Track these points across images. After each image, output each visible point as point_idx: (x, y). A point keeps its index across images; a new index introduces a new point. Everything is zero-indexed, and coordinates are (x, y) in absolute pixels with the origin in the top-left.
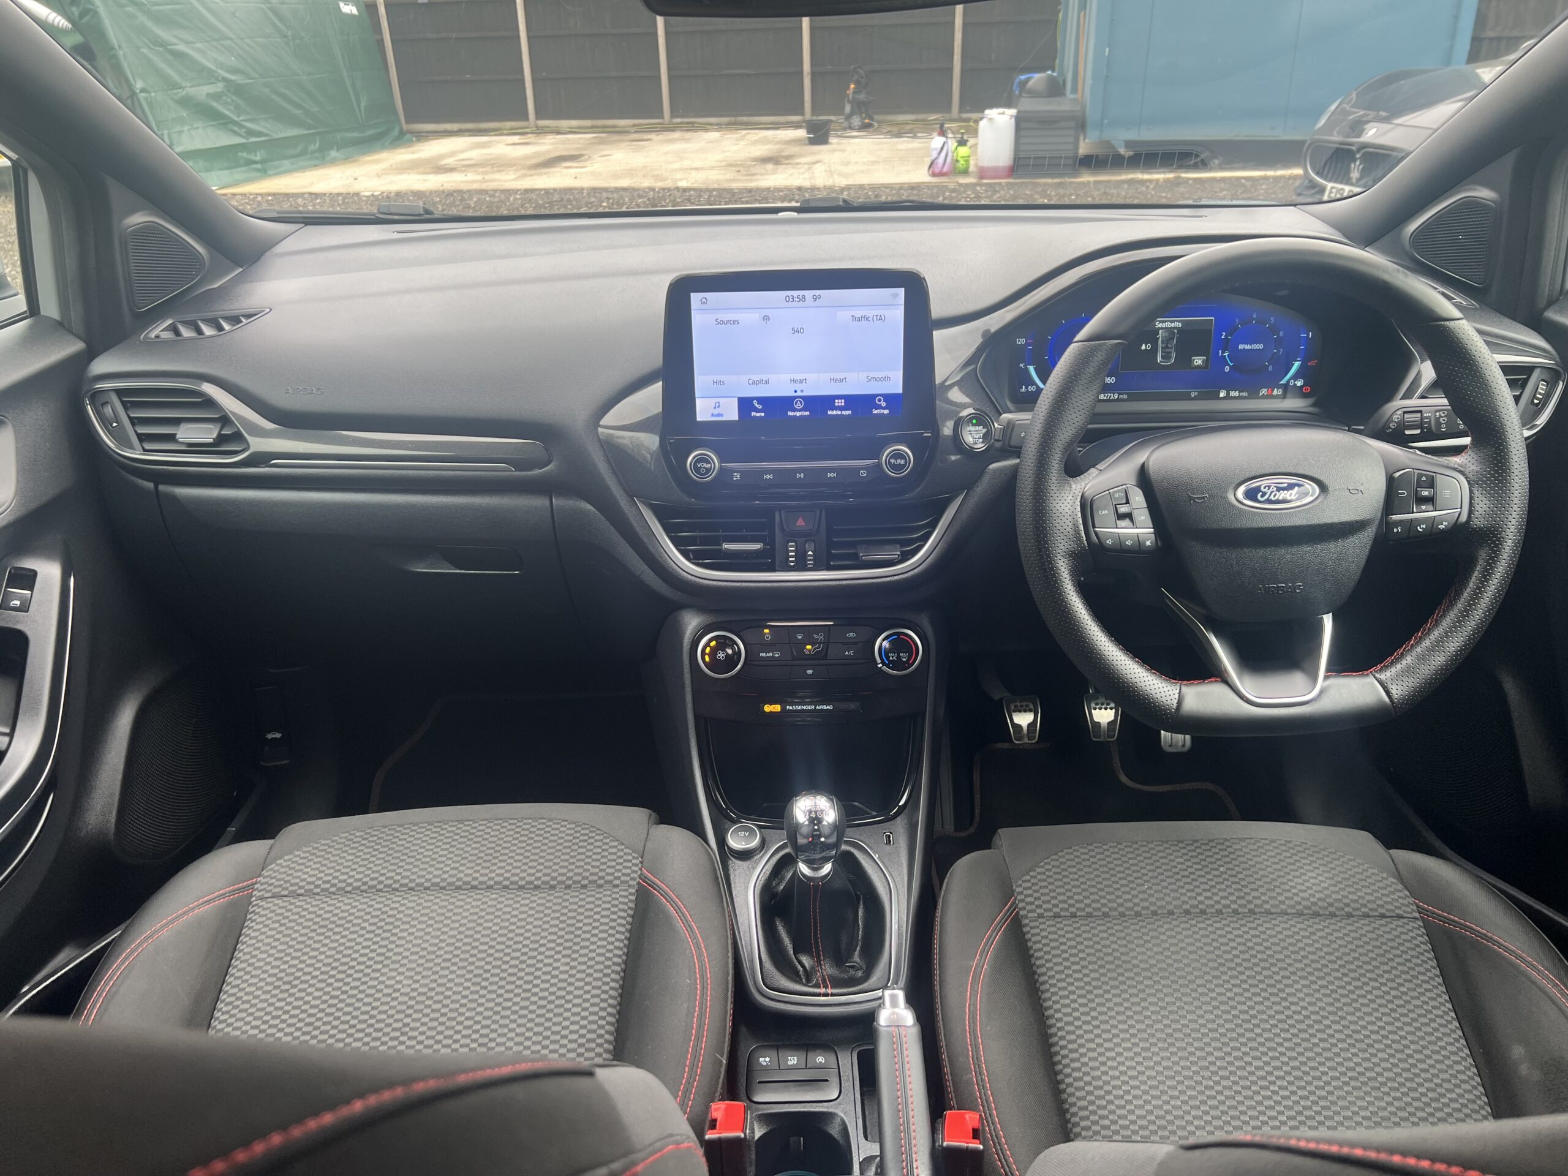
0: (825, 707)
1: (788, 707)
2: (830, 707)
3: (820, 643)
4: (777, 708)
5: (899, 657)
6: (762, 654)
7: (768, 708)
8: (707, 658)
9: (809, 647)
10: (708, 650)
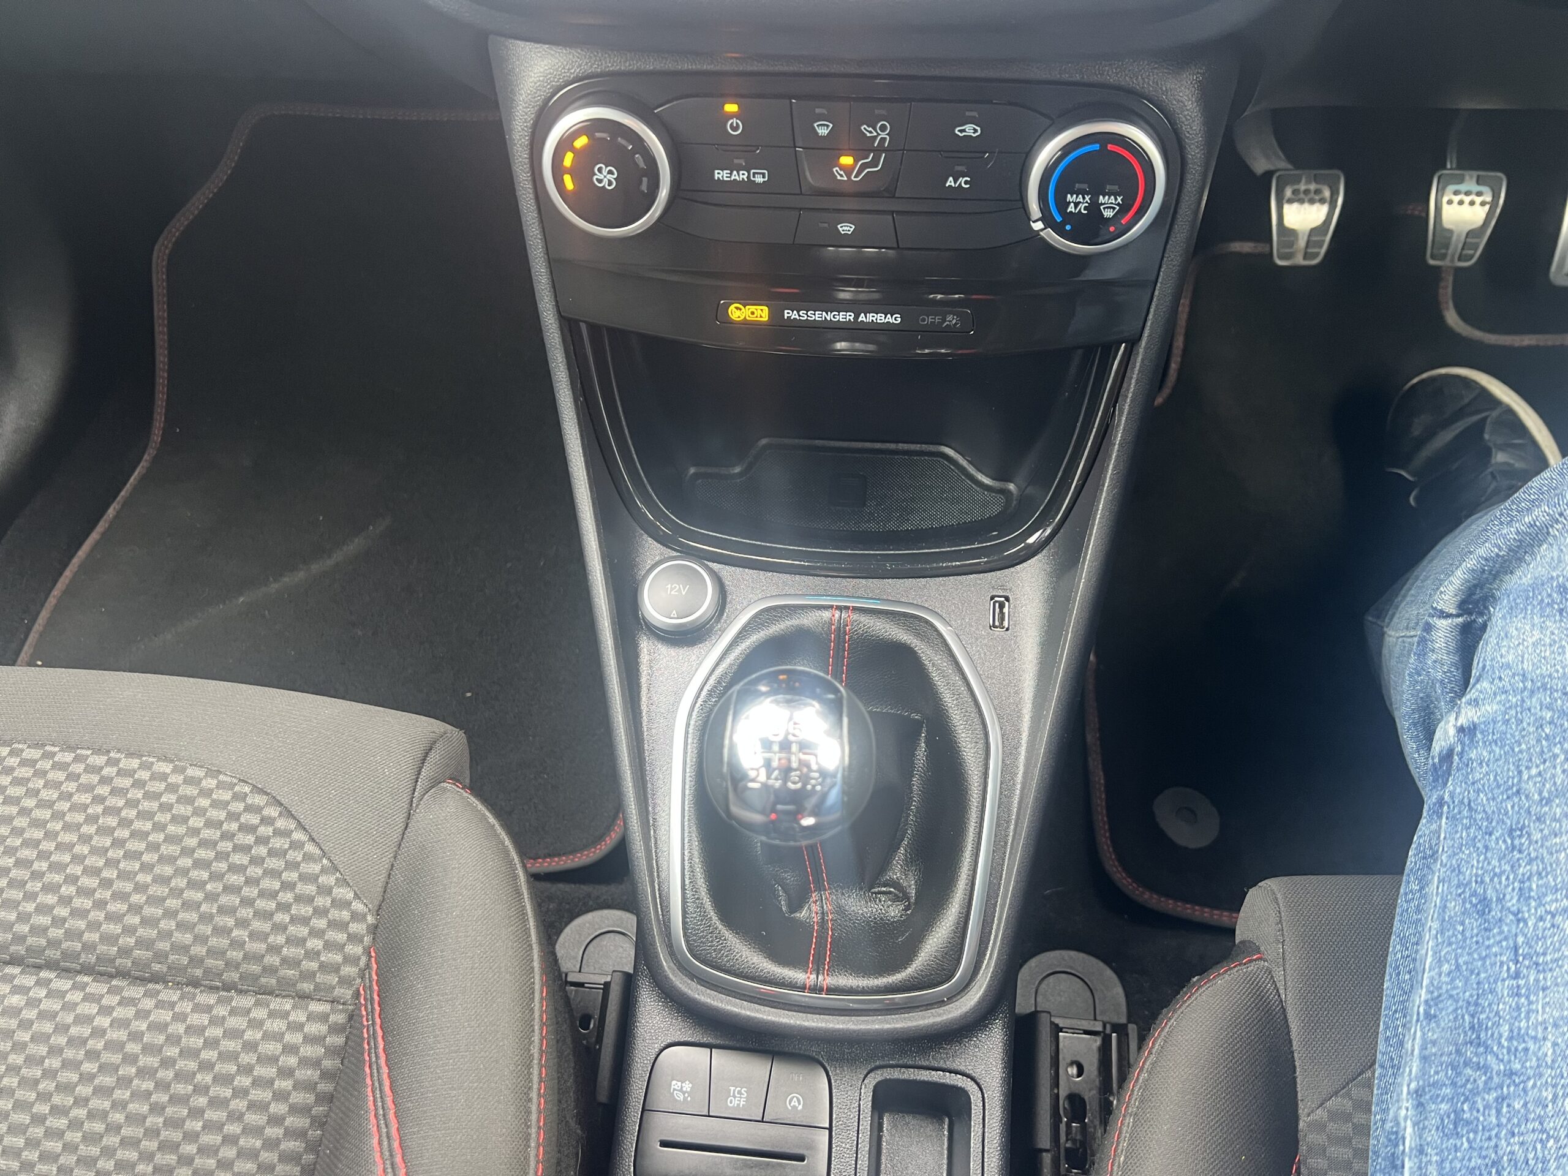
0: (880, 318)
1: (787, 313)
2: (895, 319)
3: (881, 149)
4: (760, 313)
5: (1094, 207)
6: (721, 175)
7: (738, 313)
8: (569, 183)
9: (847, 160)
10: (568, 160)
